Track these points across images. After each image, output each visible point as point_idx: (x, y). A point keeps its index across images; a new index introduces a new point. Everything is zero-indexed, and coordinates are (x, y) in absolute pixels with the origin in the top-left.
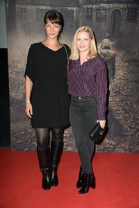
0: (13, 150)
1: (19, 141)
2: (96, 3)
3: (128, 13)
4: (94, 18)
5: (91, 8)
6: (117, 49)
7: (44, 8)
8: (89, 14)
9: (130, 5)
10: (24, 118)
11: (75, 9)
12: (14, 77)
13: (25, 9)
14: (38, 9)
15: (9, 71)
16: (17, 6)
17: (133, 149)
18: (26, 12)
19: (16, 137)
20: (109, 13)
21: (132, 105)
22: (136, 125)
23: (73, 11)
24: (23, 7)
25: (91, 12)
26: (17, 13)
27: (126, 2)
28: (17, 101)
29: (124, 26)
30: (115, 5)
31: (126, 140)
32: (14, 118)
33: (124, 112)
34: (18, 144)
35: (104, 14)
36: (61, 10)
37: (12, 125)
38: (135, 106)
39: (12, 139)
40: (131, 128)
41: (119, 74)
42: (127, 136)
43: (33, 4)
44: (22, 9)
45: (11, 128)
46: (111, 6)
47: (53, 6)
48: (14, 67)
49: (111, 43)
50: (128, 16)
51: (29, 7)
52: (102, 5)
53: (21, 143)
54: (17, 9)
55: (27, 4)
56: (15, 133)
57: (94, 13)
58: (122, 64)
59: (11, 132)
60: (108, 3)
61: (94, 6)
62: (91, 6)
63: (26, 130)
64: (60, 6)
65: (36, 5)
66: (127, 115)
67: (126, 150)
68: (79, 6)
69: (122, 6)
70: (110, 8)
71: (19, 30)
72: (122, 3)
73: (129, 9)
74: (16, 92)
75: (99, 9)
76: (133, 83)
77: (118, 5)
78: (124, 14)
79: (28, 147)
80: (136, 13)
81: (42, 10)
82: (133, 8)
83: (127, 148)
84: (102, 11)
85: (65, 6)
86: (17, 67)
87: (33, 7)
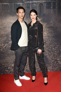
2: (31, 0)
3: (47, 4)
5: (29, 3)
6: (43, 22)
7: (6, 4)
8: (28, 6)
11: (21, 4)
14: (2, 5)
17: (54, 69)
20: (38, 5)
21: (52, 48)
22: (54, 58)
23: (20, 5)
25: (29, 5)
29: (45, 11)
30: (40, 1)
31: (50, 65)
33: (48, 52)
35: (35, 6)
36: (14, 4)
38: (53, 49)
40: (52, 59)
41: (45, 34)
42: (51, 63)
46: (38, 1)
49: (40, 20)
50: (47, 6)
52: (34, 1)
58: (46, 29)
61: (30, 2)
62: (28, 2)
65: (1, 2)
66: (50, 53)
67: (51, 70)
68: (23, 2)
69: (44, 1)
70: (38, 3)
73: (47, 3)
76: (52, 38)
77: (42, 1)
78: (45, 5)
79: (2, 73)
80: (50, 4)
81: (5, 5)
82: (49, 2)
83: (51, 69)
84: (34, 4)
85: (16, 3)
87: (0, 4)
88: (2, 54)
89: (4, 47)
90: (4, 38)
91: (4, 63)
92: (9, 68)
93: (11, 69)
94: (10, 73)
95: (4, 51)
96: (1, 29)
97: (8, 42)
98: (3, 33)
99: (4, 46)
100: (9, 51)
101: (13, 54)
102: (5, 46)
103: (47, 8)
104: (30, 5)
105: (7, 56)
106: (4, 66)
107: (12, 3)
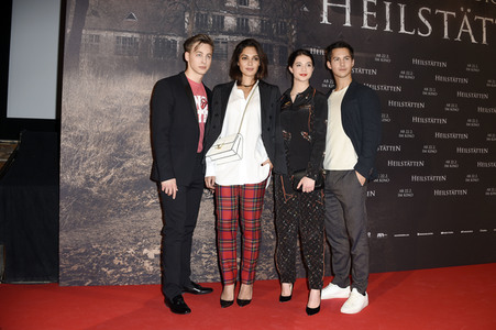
0: (62, 284)
1: (75, 267)
7: (129, 35)
10: (85, 222)
11: (178, 39)
12: (70, 146)
13: (98, 36)
14: (118, 38)
15: (62, 136)
16: (84, 31)
18: (98, 41)
19: (71, 259)
23: (175, 42)
24: (95, 33)
26: (83, 41)
27: (256, 35)
28: (74, 189)
30: (240, 38)
31: (269, 257)
32: (67, 222)
34: (73, 272)
35: (224, 49)
36: (157, 40)
37: (62, 235)
39: (63, 263)
43: (110, 30)
44: (91, 36)
45: (61, 242)
46: (234, 38)
47: (144, 33)
48: (71, 130)
51: (104, 34)
52: (221, 36)
53: (79, 270)
54: (83, 37)
55: (100, 29)
56: (68, 251)
59: (61, 250)
60: (230, 33)
63: (88, 245)
64: (155, 34)
65: (115, 30)
67: (269, 274)
68: (184, 35)
70: (233, 42)
71: (84, 67)
74: (73, 174)
75: (216, 42)
79: (92, 278)
80: (271, 50)
81: (125, 39)
82: (266, 44)
83: (270, 270)
84: (221, 45)
85: (163, 34)
86: (76, 128)
87: (111, 34)
88: (95, 208)
89: (104, 179)
90: (109, 146)
91: (101, 243)
92: (116, 261)
93: (124, 266)
94: (120, 279)
95: (103, 195)
96: (102, 115)
97: (122, 163)
98: (108, 130)
99: (106, 174)
100: (122, 197)
101: (133, 209)
102: (109, 177)
105: (112, 215)
106: (99, 252)
107: (148, 34)
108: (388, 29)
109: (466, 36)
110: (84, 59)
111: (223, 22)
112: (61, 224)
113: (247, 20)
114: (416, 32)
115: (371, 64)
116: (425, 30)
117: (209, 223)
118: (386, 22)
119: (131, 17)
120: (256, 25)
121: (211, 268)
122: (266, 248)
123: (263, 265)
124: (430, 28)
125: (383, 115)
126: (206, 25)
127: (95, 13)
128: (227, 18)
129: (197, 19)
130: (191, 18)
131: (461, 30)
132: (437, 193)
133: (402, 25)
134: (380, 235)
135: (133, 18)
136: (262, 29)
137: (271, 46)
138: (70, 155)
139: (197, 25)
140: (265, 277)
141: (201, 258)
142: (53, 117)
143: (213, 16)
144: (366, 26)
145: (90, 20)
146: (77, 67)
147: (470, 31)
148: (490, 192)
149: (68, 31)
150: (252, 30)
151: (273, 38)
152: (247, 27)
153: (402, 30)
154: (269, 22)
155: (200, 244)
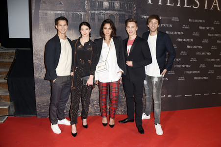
0: (38, 117)
1: (43, 111)
2: (97, 10)
3: (120, 17)
4: (96, 20)
5: (94, 13)
7: (60, 12)
8: (93, 17)
9: (120, 13)
10: (46, 93)
11: (83, 13)
12: (38, 62)
13: (46, 13)
14: (55, 13)
15: (34, 58)
16: (40, 11)
18: (47, 15)
20: (107, 17)
23: (81, 15)
25: (94, 16)
26: (40, 16)
27: (117, 10)
28: (41, 80)
29: (117, 26)
30: (110, 12)
31: (122, 105)
32: (38, 93)
35: (103, 17)
36: (73, 14)
37: (37, 98)
39: (38, 109)
42: (123, 102)
43: (52, 10)
44: (43, 13)
45: (36, 101)
46: (108, 12)
47: (67, 11)
48: (38, 55)
50: (120, 19)
51: (49, 12)
52: (102, 11)
53: (44, 112)
54: (40, 14)
55: (47, 10)
56: (40, 105)
57: (96, 17)
59: (37, 104)
60: (106, 10)
61: (96, 12)
62: (94, 12)
63: (48, 102)
64: (72, 11)
65: (54, 10)
68: (85, 11)
69: (115, 12)
70: (107, 14)
71: (41, 28)
72: (115, 10)
73: (120, 15)
74: (40, 74)
75: (100, 14)
77: (113, 12)
78: (117, 17)
80: (125, 17)
81: (59, 14)
82: (122, 14)
84: (102, 15)
85: (75, 11)
86: (40, 55)
87: (52, 12)
103: (120, 22)
104: (96, 16)
107: (69, 11)
108: (179, 5)
109: (215, 7)
110: (41, 24)
111: (103, 4)
112: (36, 94)
113: (114, 3)
114: (192, 6)
115: (170, 22)
116: (196, 5)
117: (97, 92)
118: (178, 2)
119: (61, 4)
120: (118, 5)
121: (98, 110)
122: (121, 102)
123: (120, 109)
124: (199, 4)
125: (174, 45)
126: (95, 6)
127: (44, 2)
128: (104, 2)
129: (91, 4)
130: (88, 3)
131: (213, 4)
132: (195, 78)
133: (186, 3)
134: (169, 96)
135: (62, 4)
136: (120, 7)
137: (124, 15)
138: (38, 66)
139: (91, 6)
140: (120, 113)
141: (94, 106)
142: (29, 37)
143: (98, 2)
144: (169, 4)
145: (42, 6)
146: (38, 27)
147: (218, 5)
148: (219, 77)
149: (33, 11)
150: (116, 8)
151: (126, 11)
152: (114, 7)
153: (186, 6)
154: (124, 3)
155: (93, 101)
